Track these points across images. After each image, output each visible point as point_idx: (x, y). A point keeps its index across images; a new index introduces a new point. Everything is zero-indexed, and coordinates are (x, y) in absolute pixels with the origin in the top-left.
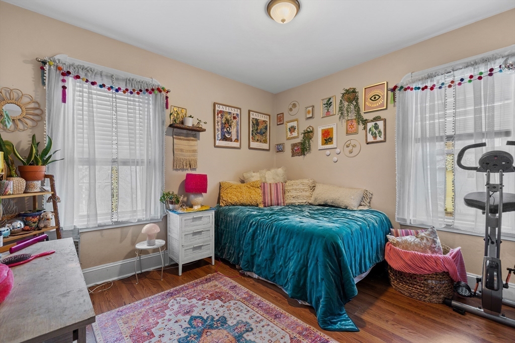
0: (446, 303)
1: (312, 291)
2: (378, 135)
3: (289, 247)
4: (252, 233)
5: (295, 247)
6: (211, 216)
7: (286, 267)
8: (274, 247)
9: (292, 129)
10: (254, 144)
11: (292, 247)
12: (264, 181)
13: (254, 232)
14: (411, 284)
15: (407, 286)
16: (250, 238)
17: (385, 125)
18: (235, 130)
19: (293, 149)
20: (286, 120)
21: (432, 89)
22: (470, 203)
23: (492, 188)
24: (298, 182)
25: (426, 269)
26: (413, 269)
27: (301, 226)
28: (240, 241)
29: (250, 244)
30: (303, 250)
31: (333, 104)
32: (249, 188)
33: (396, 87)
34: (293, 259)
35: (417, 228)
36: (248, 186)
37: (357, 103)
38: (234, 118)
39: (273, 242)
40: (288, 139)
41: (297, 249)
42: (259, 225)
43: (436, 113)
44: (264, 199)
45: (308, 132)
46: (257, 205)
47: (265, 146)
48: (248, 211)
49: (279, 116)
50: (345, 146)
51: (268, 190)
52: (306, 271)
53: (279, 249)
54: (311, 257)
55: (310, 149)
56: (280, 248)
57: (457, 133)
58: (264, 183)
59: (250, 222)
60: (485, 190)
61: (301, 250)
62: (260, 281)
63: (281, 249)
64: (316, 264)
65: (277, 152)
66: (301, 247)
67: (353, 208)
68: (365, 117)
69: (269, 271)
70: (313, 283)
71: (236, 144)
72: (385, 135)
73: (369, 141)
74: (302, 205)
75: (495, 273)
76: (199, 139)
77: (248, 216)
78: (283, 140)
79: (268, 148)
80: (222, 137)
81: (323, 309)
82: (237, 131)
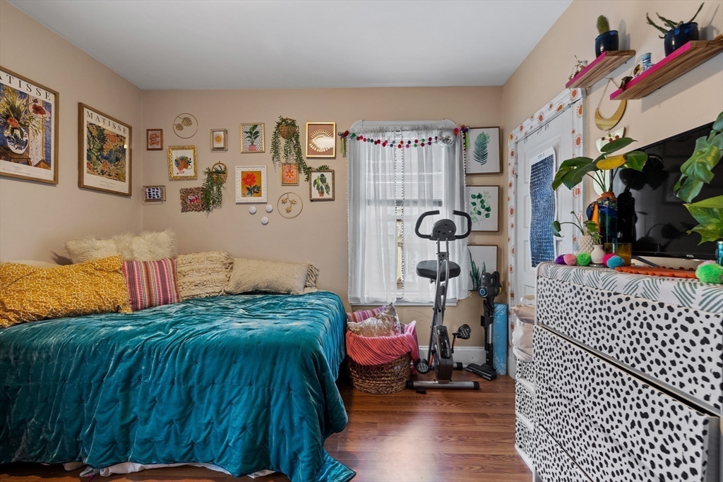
0: (409, 386)
1: (282, 445)
2: (325, 190)
3: (228, 380)
4: (123, 375)
5: (244, 377)
7: (220, 423)
8: (189, 392)
9: (182, 163)
10: (91, 179)
11: (235, 381)
12: (128, 257)
13: (131, 373)
14: (379, 377)
15: (374, 382)
16: (117, 387)
17: (333, 179)
18: (40, 138)
19: (183, 199)
20: (167, 142)
21: (384, 145)
22: (423, 272)
23: (442, 256)
24: (201, 256)
25: (394, 355)
26: (383, 358)
27: (251, 336)
28: (80, 401)
29: (117, 401)
30: (260, 379)
31: (261, 134)
32: (91, 274)
33: (347, 133)
34: (238, 402)
35: (371, 308)
36: (89, 269)
37: (297, 142)
38: (38, 110)
39: (188, 382)
40: (175, 179)
41: (249, 381)
42: (144, 353)
43: (387, 174)
44: (133, 294)
45: (217, 172)
46: (117, 310)
47: (122, 187)
48: (104, 326)
49: (150, 133)
50: (280, 202)
51: (140, 275)
52: (268, 414)
53: (202, 391)
54: (277, 386)
55: (220, 202)
56: (206, 387)
57: (407, 198)
58: (130, 263)
59: (117, 352)
60: (436, 258)
61: (257, 380)
62: (146, 473)
63: (209, 389)
64: (288, 397)
65: (147, 201)
66: (255, 374)
67: (298, 291)
68: (309, 163)
69: (178, 443)
70: (283, 432)
71: (47, 174)
72: (334, 191)
73: (313, 197)
74: (214, 297)
75: (446, 341)
77: (108, 339)
78: (160, 179)
79: (127, 192)
81: (309, 468)
82: (46, 143)
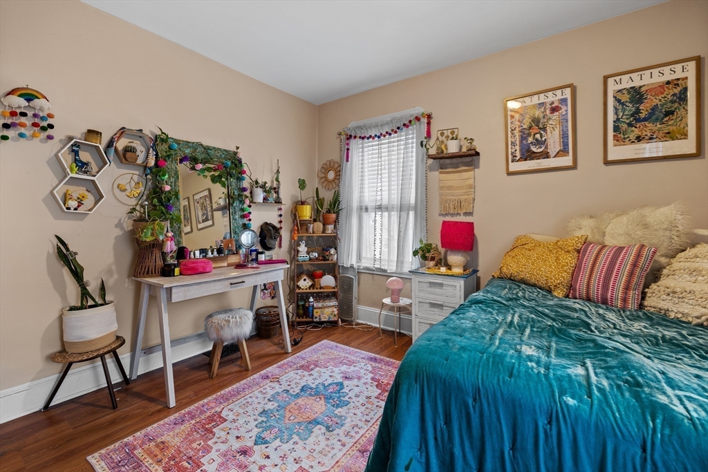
6: (458, 287)
10: (615, 153)
18: (557, 132)
38: (554, 110)
46: (550, 290)
71: (567, 161)
76: (478, 167)
80: (522, 154)
82: (563, 135)
